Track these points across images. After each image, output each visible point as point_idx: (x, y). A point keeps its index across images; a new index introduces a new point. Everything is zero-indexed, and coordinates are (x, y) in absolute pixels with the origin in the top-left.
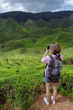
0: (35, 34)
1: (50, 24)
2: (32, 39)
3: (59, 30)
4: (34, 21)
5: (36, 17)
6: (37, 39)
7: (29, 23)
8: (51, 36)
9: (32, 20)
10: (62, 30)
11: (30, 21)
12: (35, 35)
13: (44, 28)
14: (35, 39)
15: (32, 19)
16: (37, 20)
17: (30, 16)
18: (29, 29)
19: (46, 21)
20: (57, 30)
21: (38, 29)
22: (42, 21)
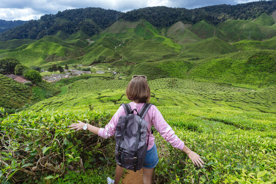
0: (191, 51)
1: (222, 32)
2: (185, 62)
3: (245, 45)
4: (190, 25)
5: (193, 17)
6: (195, 62)
7: (177, 29)
8: (227, 57)
9: (185, 24)
10: (252, 43)
11: (180, 25)
12: (190, 54)
13: (209, 39)
14: (191, 61)
15: (185, 22)
16: (194, 22)
17: (181, 14)
18: (177, 42)
19: (216, 24)
20: (241, 44)
21: (196, 41)
22: (207, 24)
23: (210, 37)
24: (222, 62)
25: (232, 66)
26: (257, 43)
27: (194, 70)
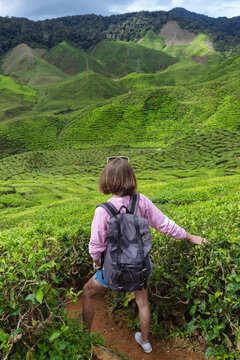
0: (54, 98)
1: (99, 61)
2: (48, 118)
3: (135, 81)
4: (43, 51)
5: (46, 36)
6: (66, 116)
7: (20, 58)
8: (115, 103)
9: (33, 48)
10: (144, 78)
11: (24, 51)
12: (55, 103)
13: (81, 75)
14: (60, 116)
15: (33, 44)
16: (49, 45)
17: (23, 30)
18: (26, 82)
19: (86, 48)
20: (130, 80)
21: (59, 79)
22: (72, 49)
23: (81, 71)
24: (109, 112)
25: (125, 116)
26: (150, 78)
27: (68, 130)
